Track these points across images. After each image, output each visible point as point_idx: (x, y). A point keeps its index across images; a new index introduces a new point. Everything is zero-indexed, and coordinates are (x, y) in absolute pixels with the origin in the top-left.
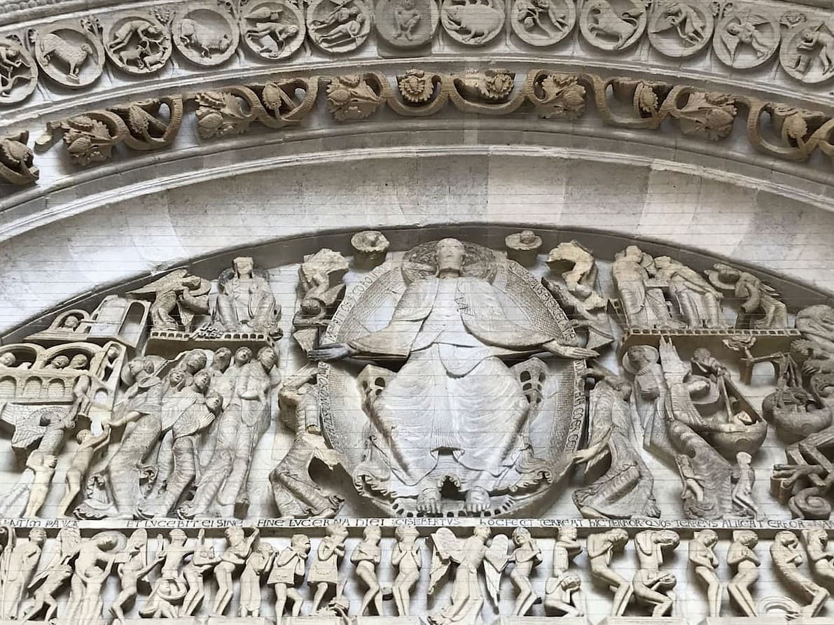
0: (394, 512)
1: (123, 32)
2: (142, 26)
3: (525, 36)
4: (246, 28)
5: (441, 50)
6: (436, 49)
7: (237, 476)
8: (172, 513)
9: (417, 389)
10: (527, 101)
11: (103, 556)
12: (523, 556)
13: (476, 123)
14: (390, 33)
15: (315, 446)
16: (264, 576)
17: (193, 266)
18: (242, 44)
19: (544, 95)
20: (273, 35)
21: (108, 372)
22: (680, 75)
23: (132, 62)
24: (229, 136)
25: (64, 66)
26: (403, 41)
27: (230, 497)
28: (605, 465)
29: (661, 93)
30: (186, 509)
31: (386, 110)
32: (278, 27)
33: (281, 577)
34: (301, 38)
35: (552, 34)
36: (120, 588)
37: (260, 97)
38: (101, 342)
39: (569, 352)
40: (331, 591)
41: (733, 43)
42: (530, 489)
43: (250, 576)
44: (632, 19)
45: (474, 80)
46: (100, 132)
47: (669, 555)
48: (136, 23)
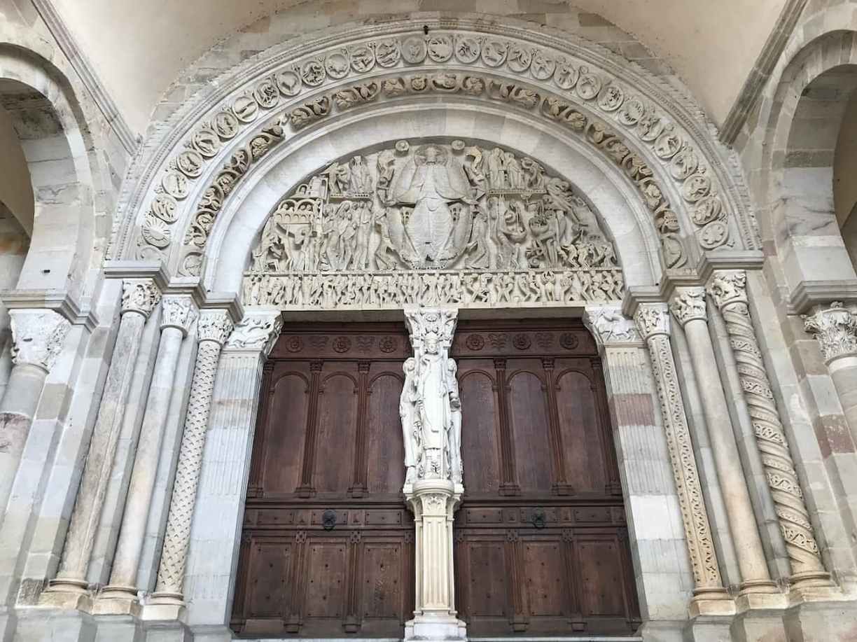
0: (412, 267)
1: (307, 69)
2: (314, 65)
3: (461, 58)
4: (353, 60)
5: (428, 64)
6: (426, 62)
7: (365, 254)
8: (347, 269)
9: (419, 218)
10: (460, 89)
11: (330, 284)
12: (448, 284)
13: (441, 96)
14: (408, 57)
15: (387, 242)
16: (376, 291)
17: (341, 161)
18: (351, 67)
19: (467, 87)
20: (363, 61)
21: (319, 210)
22: (518, 79)
23: (312, 81)
24: (350, 107)
25: (288, 87)
26: (413, 61)
27: (363, 262)
28: (476, 248)
29: (510, 89)
30: (352, 267)
31: (407, 93)
32: (364, 58)
33: (381, 291)
34: (374, 62)
35: (471, 57)
36: (337, 295)
37: (359, 92)
38: (315, 199)
39: (469, 201)
40: (395, 295)
41: (538, 67)
42: (452, 258)
43: (372, 291)
44: (501, 54)
45: (441, 80)
46: (304, 116)
47: (489, 281)
48: (312, 64)
